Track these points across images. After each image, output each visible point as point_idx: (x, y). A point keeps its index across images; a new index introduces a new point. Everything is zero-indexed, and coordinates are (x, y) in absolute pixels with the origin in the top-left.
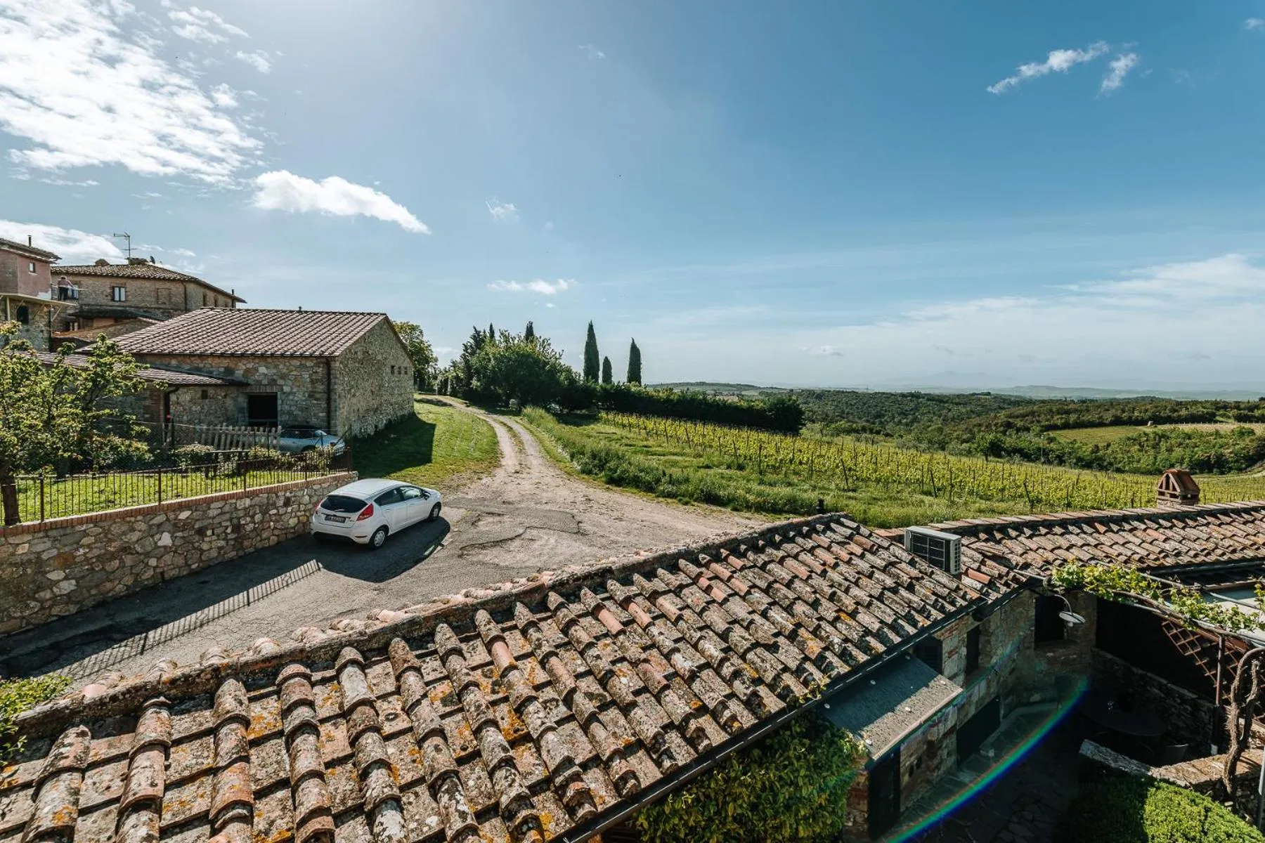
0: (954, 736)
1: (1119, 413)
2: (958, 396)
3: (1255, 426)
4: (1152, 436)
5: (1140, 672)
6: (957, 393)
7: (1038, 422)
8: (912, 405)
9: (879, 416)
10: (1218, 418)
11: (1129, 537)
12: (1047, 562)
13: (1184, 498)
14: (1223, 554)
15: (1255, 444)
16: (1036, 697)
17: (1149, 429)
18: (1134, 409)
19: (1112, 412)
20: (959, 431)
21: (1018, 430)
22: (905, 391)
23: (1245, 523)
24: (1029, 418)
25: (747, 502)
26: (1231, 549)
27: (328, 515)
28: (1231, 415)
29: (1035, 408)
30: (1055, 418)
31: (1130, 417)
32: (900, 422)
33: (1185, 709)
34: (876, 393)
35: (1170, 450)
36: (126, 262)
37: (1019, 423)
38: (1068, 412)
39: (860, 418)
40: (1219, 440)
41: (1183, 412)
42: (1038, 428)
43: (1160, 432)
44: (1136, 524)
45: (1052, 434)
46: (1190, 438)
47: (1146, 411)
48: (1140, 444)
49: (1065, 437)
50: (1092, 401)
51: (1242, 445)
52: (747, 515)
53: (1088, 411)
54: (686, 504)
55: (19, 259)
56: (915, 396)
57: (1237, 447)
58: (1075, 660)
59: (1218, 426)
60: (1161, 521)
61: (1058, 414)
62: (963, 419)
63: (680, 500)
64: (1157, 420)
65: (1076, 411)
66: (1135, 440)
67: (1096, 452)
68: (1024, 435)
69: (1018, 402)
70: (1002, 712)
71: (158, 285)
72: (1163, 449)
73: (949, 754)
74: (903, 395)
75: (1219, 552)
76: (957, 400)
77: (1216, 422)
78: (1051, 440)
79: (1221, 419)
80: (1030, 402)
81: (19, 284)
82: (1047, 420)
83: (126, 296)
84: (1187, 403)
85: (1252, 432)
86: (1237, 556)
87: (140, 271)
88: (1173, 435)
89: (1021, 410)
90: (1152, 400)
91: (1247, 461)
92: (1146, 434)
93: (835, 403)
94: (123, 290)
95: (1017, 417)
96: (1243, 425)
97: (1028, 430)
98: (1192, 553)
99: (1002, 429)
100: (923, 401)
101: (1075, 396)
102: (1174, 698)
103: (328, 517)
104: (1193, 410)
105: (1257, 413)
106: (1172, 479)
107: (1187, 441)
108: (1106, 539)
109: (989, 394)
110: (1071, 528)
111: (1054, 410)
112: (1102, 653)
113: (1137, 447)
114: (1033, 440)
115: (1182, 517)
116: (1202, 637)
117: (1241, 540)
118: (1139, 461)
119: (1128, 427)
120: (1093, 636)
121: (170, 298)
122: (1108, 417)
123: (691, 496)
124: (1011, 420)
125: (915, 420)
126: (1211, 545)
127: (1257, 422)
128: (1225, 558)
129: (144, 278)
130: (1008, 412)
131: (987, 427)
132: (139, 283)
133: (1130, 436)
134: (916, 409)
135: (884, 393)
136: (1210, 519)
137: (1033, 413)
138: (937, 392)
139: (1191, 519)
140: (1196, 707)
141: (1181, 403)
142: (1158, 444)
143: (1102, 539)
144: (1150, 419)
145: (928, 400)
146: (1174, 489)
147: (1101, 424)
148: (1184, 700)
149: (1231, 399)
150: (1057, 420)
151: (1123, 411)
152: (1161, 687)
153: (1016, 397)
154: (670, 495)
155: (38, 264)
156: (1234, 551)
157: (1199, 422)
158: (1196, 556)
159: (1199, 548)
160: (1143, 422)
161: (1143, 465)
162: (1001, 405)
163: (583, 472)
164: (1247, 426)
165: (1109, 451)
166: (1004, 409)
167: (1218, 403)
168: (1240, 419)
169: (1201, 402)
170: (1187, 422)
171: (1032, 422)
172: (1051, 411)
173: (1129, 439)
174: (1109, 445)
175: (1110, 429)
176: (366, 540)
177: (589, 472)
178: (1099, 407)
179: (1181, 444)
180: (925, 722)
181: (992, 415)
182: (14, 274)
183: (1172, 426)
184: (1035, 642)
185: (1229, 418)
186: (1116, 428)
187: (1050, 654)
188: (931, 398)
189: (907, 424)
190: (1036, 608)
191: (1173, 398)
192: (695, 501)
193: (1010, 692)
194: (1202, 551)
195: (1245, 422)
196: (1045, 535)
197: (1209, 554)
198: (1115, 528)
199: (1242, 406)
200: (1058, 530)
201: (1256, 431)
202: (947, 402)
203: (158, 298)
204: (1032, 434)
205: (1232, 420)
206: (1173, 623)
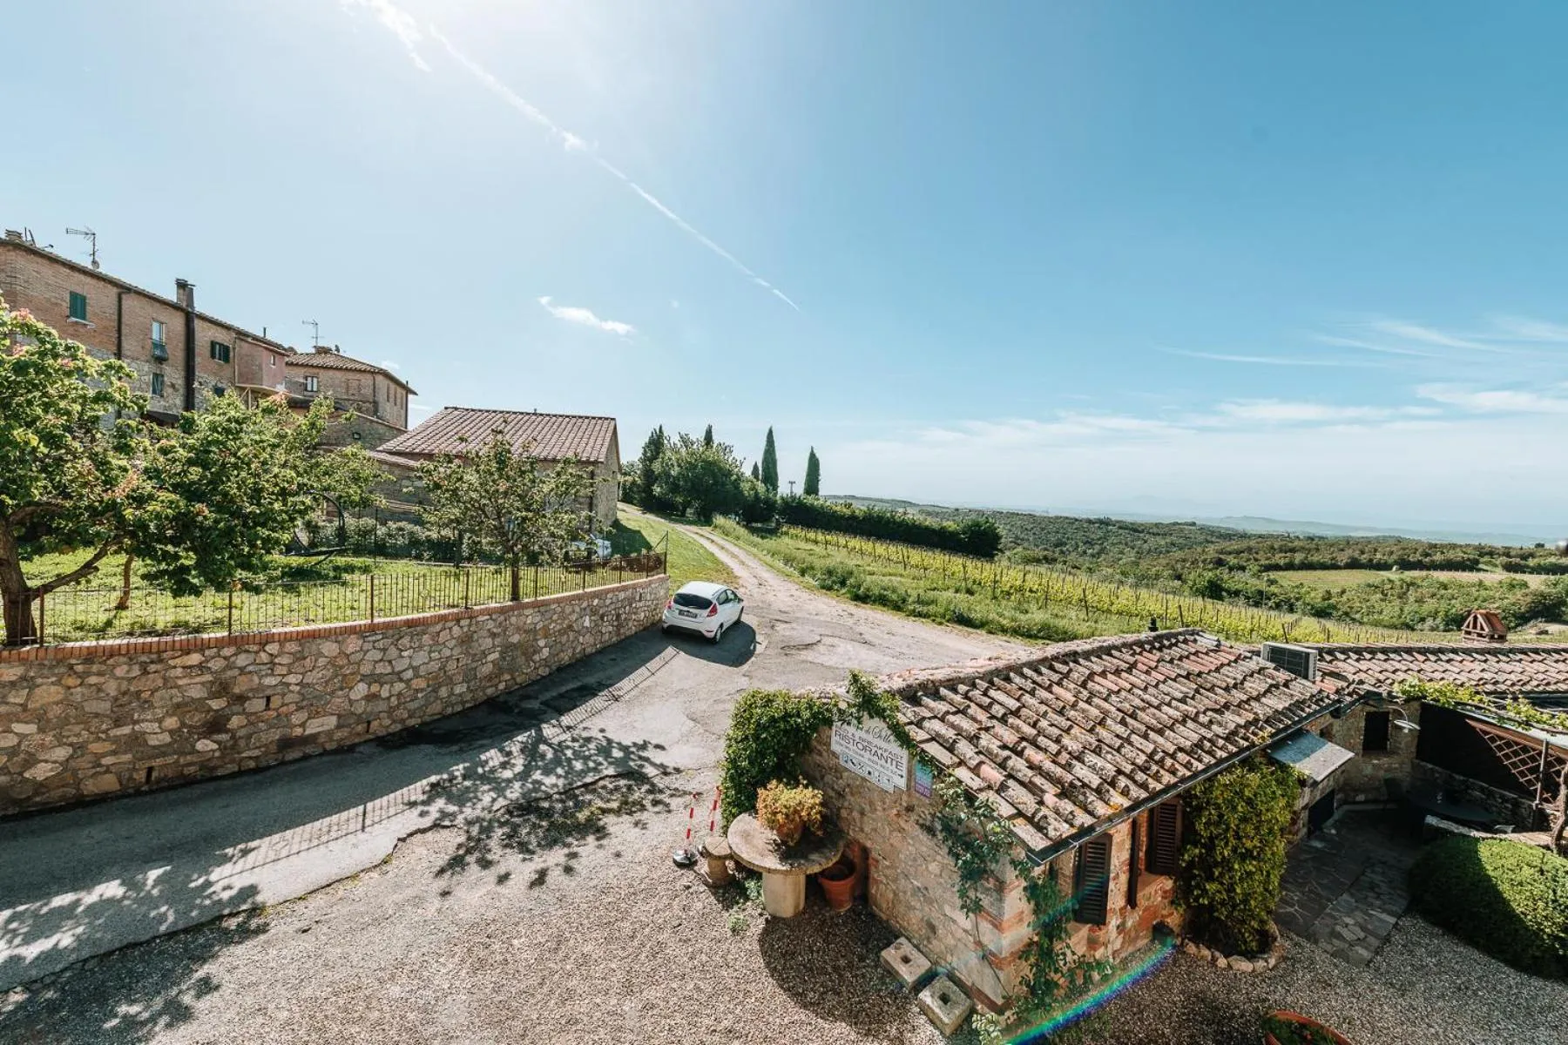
0: (1307, 811)
1: (1356, 554)
2: (1157, 525)
3: (1526, 577)
4: (1398, 583)
5: (1462, 778)
6: (1155, 521)
7: (1256, 560)
8: (1100, 534)
9: (1059, 544)
10: (1481, 566)
11: (1448, 666)
12: (1379, 681)
13: (1492, 637)
14: (1538, 685)
15: (1529, 599)
16: (1361, 798)
17: (1394, 575)
18: (1376, 550)
19: (1349, 552)
20: (1158, 565)
21: (1231, 569)
22: (1092, 517)
23: (1557, 661)
24: (1245, 555)
25: (1002, 626)
26: (1545, 682)
27: (681, 611)
28: (1498, 562)
29: (1252, 543)
30: (1277, 556)
31: (1371, 560)
32: (1085, 552)
33: (1506, 808)
34: (1057, 518)
35: (1420, 601)
36: (313, 351)
37: (1232, 560)
38: (1293, 550)
39: (1037, 546)
40: (1483, 593)
41: (1438, 557)
42: (1257, 568)
43: (1408, 580)
44: (1451, 656)
45: (1273, 575)
46: (1446, 588)
47: (1392, 553)
48: (1382, 593)
49: (1288, 579)
50: (1321, 538)
51: (1512, 599)
52: (1005, 638)
53: (1317, 550)
54: (941, 624)
55: (265, 352)
56: (1104, 523)
57: (1506, 601)
58: (1396, 769)
59: (1481, 575)
60: (1475, 655)
61: (1281, 551)
62: (1161, 552)
63: (934, 621)
64: (1405, 565)
65: (1302, 549)
66: (1377, 587)
67: (1329, 599)
68: (1239, 575)
69: (1228, 536)
70: (1335, 805)
71: (350, 376)
72: (1412, 599)
73: (1304, 826)
74: (1090, 522)
75: (1535, 683)
76: (1155, 530)
77: (1479, 570)
78: (1272, 582)
79: (1485, 567)
80: (1244, 536)
81: (265, 377)
82: (1267, 559)
83: (319, 386)
84: (1442, 546)
85: (1525, 585)
86: (1552, 688)
87: (329, 361)
88: (1425, 584)
89: (1235, 545)
90: (1399, 541)
91: (1517, 618)
92: (1390, 581)
93: (1008, 527)
94: (315, 380)
95: (1230, 553)
96: (1512, 575)
97: (1243, 569)
98: (1509, 683)
99: (1211, 566)
100: (1114, 529)
101: (1301, 531)
102: (1494, 798)
103: (681, 612)
104: (1451, 555)
105: (1531, 562)
106: (1480, 619)
107: (1443, 592)
108: (1427, 666)
109: (1194, 524)
110: (1392, 656)
111: (1276, 546)
112: (1423, 763)
113: (1379, 596)
114: (1247, 581)
115: (1494, 652)
116: (1525, 746)
117: (1554, 675)
118: (1381, 613)
119: (1368, 572)
120: (1413, 749)
121: (360, 390)
122: (1343, 558)
123: (943, 616)
124: (1222, 557)
125: (1102, 551)
126: (1525, 678)
127: (1531, 573)
128: (1541, 688)
129: (337, 369)
130: (1218, 547)
131: (1193, 563)
132: (331, 373)
133: (1371, 582)
134: (1105, 538)
135: (1067, 518)
136: (1522, 656)
137: (1249, 549)
138: (1129, 519)
139: (1504, 655)
140: (1516, 804)
141: (1435, 546)
142: (1405, 593)
143: (1423, 666)
144: (1396, 563)
145: (1120, 528)
146: (1482, 629)
147: (1334, 567)
148: (1505, 800)
149: (1498, 544)
150: (1280, 559)
151: (1363, 553)
152: (1482, 790)
153: (1228, 529)
154: (920, 615)
155: (277, 357)
156: (1548, 684)
157: (1457, 570)
158: (1513, 685)
159: (1515, 680)
160: (1385, 567)
161: (1385, 617)
162: (1209, 538)
163: (823, 587)
164: (1519, 576)
165: (1345, 598)
166: (1212, 542)
167: (1483, 548)
168: (1509, 568)
169: (1461, 546)
170: (1442, 569)
171: (1249, 560)
172: (1272, 548)
173: (1369, 586)
174: (1343, 592)
175: (1344, 573)
176: (712, 634)
177: (829, 588)
178: (1331, 546)
179: (1433, 595)
180: (1340, 766)
181: (1199, 549)
182: (260, 367)
183: (1424, 573)
184: (1364, 749)
185: (1496, 566)
186: (1354, 572)
187: (1376, 762)
188: (1123, 526)
189: (1093, 556)
190: (1366, 720)
191: (1424, 539)
192: (948, 621)
193: (1341, 790)
194: (1519, 681)
195: (1516, 572)
196: (1370, 660)
197: (1524, 684)
198: (1433, 658)
199: (1513, 553)
200: (1380, 656)
201: (1530, 584)
202: (1142, 531)
203: (348, 388)
204: (1247, 574)
205: (1499, 570)
206: (1497, 736)
